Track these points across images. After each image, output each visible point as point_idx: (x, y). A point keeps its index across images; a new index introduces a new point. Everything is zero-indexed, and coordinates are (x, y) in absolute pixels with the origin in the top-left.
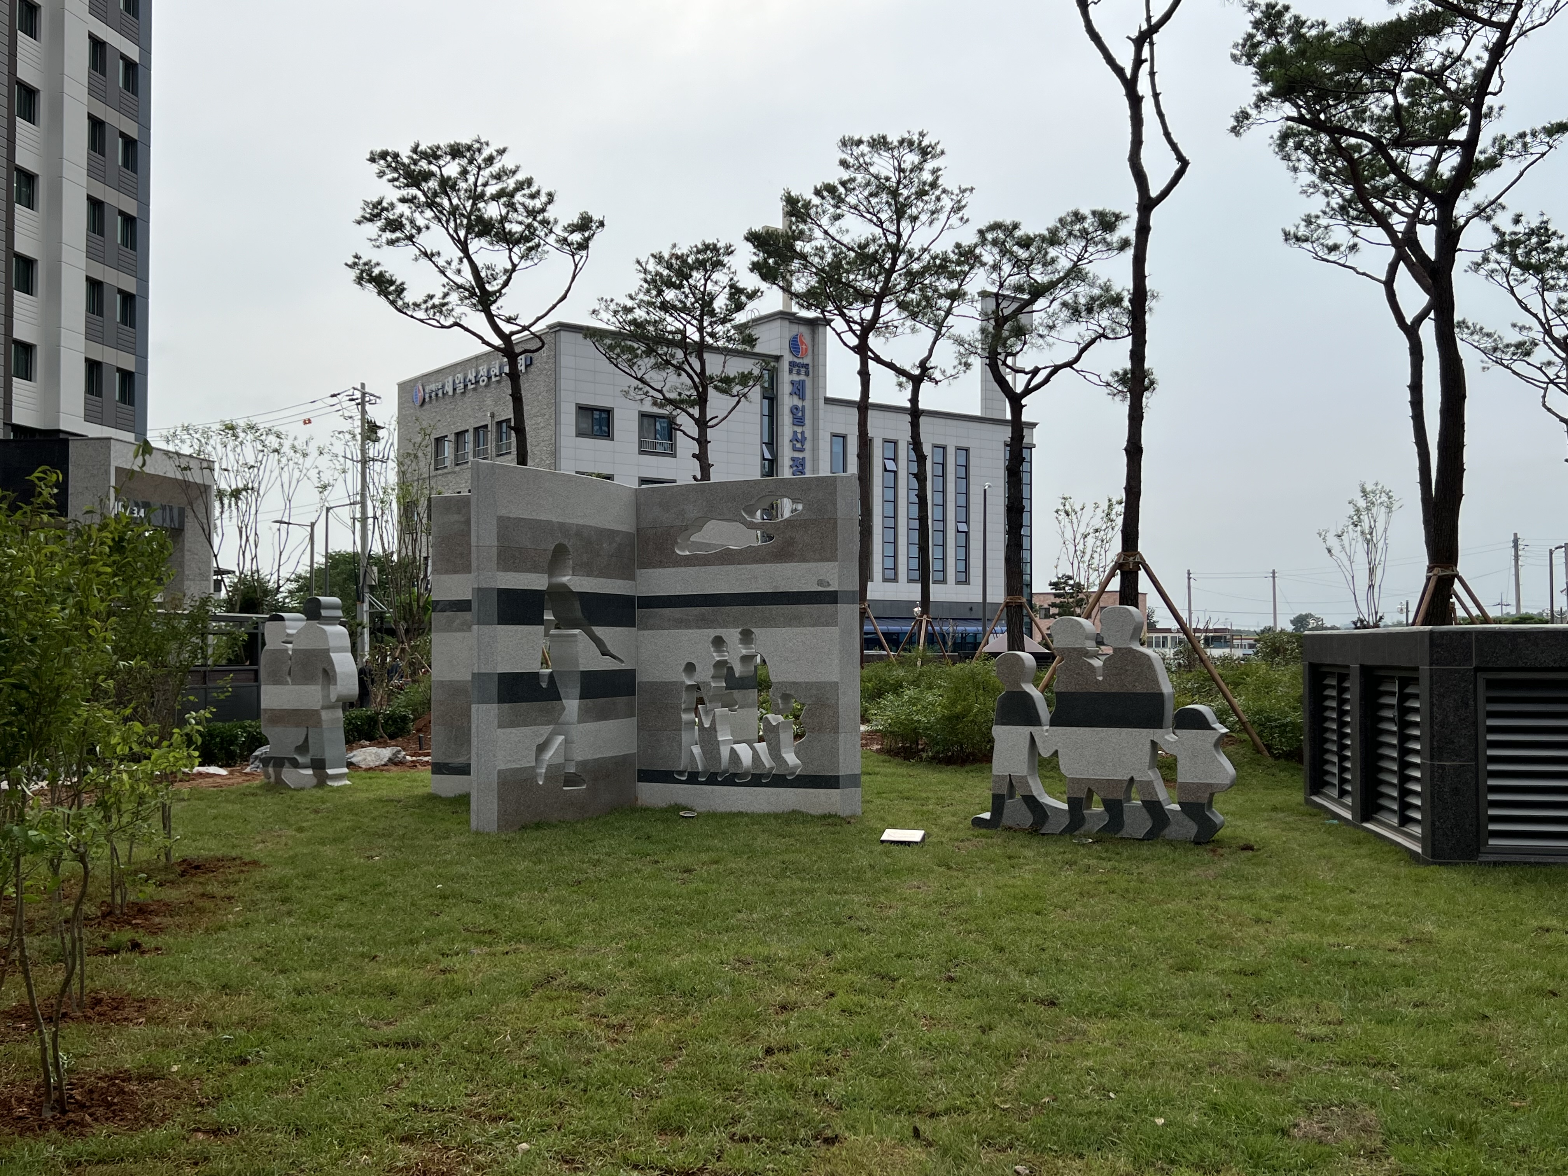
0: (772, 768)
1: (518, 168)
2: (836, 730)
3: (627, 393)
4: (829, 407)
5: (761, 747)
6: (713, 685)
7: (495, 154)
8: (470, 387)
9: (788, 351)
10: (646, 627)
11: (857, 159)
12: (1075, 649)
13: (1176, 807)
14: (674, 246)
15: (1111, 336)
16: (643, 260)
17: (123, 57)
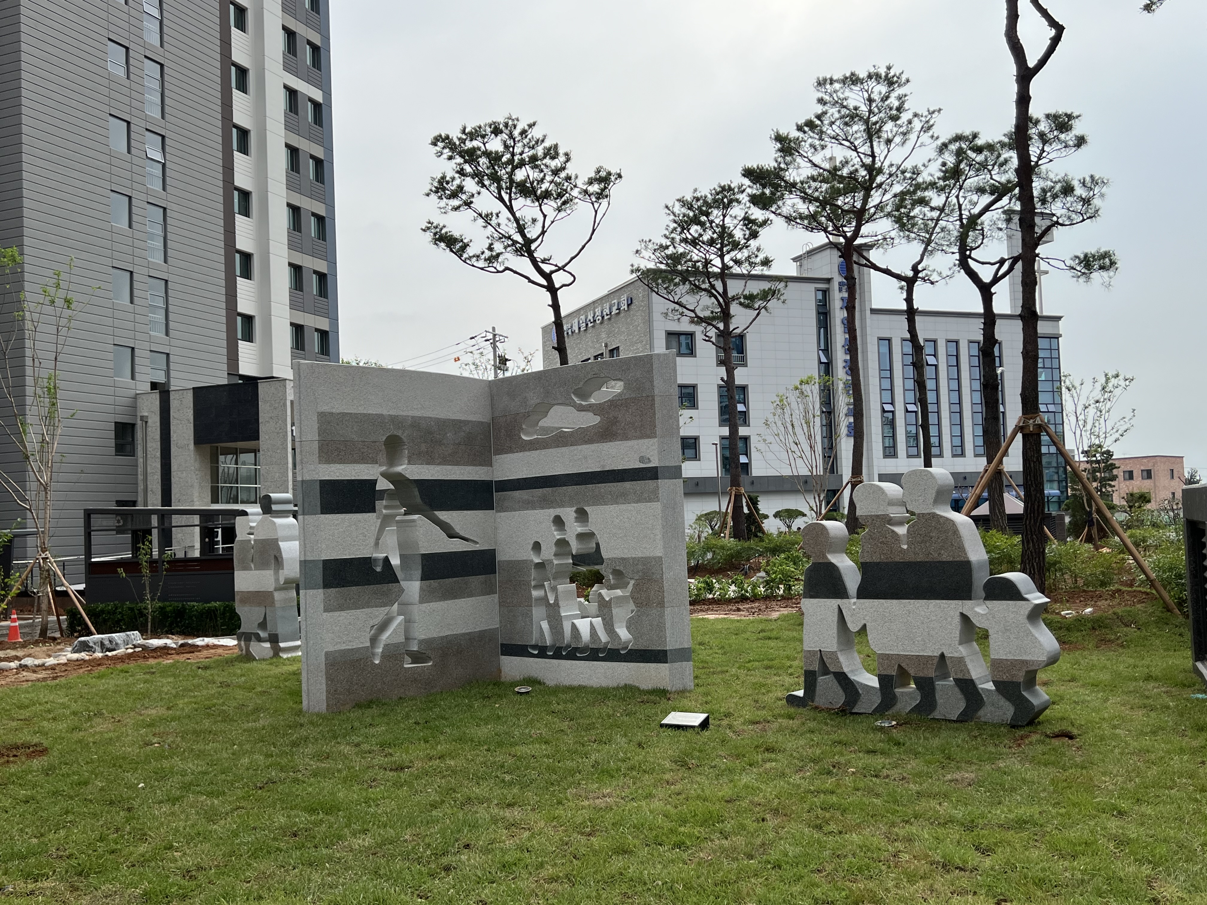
0: (608, 642)
1: (545, 136)
2: (661, 604)
3: (667, 314)
4: (876, 317)
5: (598, 621)
6: (556, 562)
7: (527, 128)
8: (590, 325)
9: (837, 273)
10: (502, 510)
11: (831, 96)
12: (878, 516)
13: (990, 686)
14: (695, 190)
15: (1067, 223)
16: (670, 205)
17: (311, 100)
